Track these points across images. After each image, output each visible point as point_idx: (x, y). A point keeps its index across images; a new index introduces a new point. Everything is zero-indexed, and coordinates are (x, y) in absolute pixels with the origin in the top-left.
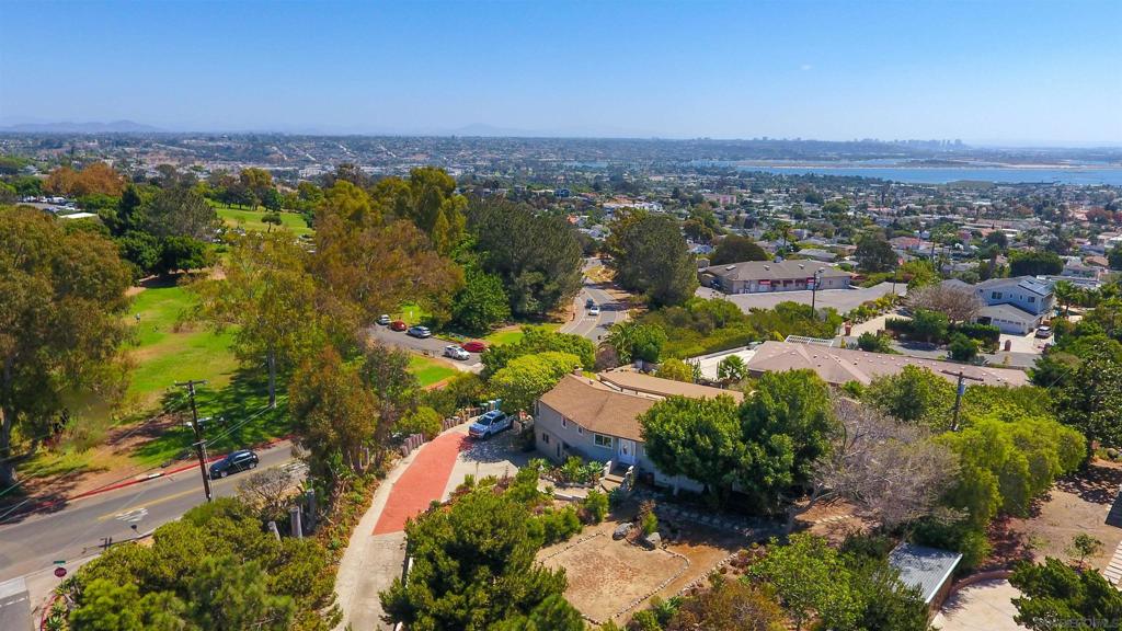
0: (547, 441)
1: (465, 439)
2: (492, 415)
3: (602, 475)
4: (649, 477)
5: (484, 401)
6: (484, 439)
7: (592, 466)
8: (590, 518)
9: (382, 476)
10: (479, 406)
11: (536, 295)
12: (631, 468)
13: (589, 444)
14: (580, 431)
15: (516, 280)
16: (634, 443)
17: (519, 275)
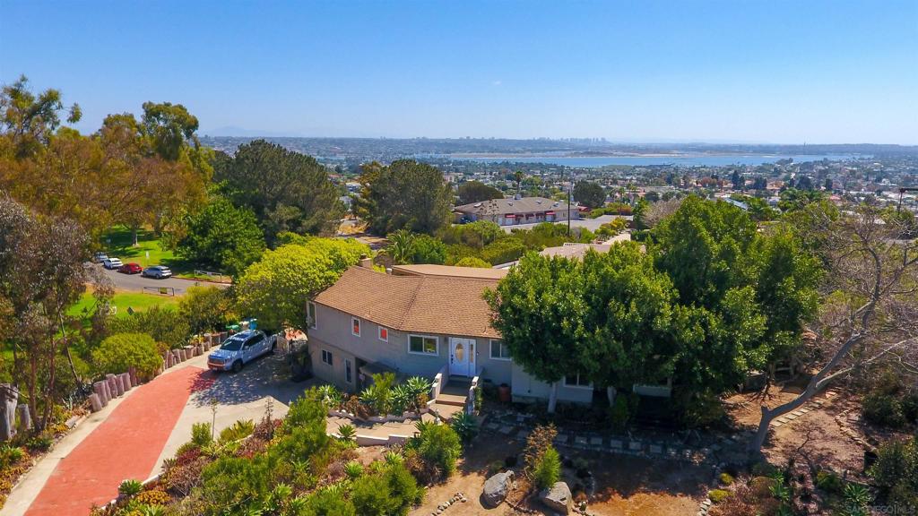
0: (330, 362)
1: (203, 375)
2: (243, 336)
3: (431, 396)
4: (502, 389)
5: (232, 323)
6: (233, 370)
7: (413, 382)
8: (432, 473)
9: (43, 448)
12: (476, 379)
13: (399, 351)
14: (384, 334)
15: (271, 215)
16: (473, 342)
17: (273, 209)
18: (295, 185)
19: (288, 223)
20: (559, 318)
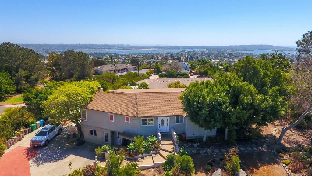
2: (46, 128)
3: (160, 143)
4: (183, 135)
5: (32, 123)
6: (45, 145)
7: (150, 138)
10: (30, 127)
11: (26, 81)
12: (175, 133)
13: (137, 126)
14: (128, 119)
15: (16, 74)
16: (169, 118)
17: (17, 72)
18: (26, 61)
19: (24, 77)
20: (220, 105)
